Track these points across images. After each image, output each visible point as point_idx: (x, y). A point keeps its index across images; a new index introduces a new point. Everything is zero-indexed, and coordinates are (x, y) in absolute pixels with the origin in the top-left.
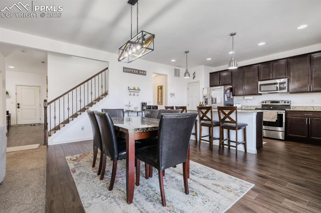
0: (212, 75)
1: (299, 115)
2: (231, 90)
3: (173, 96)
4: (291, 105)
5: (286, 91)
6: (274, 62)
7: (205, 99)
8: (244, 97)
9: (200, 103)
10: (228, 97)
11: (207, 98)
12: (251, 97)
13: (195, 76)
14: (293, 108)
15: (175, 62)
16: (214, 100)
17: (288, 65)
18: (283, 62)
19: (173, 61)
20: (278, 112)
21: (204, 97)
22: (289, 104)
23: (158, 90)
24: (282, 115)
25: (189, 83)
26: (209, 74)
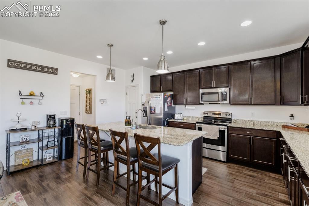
0: (153, 78)
1: (241, 133)
2: (172, 97)
3: (104, 103)
4: (233, 118)
5: (227, 102)
6: (215, 68)
7: (143, 107)
8: (186, 107)
9: (127, 118)
10: (168, 106)
11: (145, 106)
12: (192, 107)
13: (133, 79)
14: (234, 121)
15: (101, 58)
16: (153, 109)
17: (229, 73)
18: (224, 69)
19: (99, 57)
20: (219, 128)
21: (143, 105)
22: (230, 117)
23: (86, 94)
24: (224, 131)
25: (128, 87)
26: (150, 77)
